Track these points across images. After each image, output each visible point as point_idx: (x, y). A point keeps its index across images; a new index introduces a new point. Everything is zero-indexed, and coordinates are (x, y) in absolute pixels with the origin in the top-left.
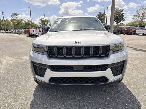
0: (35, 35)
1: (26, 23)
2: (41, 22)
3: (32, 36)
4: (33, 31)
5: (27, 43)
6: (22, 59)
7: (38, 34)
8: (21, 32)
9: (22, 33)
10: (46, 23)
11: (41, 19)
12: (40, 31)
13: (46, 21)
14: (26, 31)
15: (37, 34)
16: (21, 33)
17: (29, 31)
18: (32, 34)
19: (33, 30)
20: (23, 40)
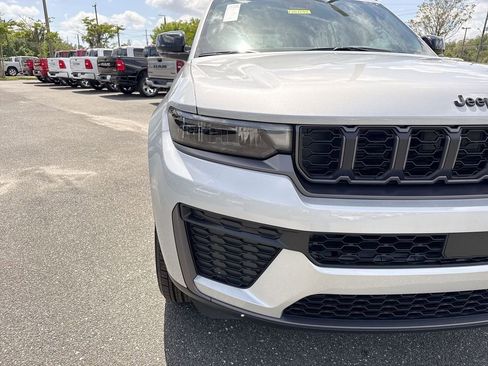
0: (67, 80)
1: (28, 35)
2: (86, 33)
3: (57, 84)
4: (62, 65)
5: (44, 109)
6: (44, 177)
7: (80, 77)
8: (10, 68)
9: (12, 72)
10: (106, 35)
11: (86, 21)
12: (89, 65)
13: (106, 29)
14: (30, 63)
15: (76, 76)
16: (7, 74)
17: (44, 64)
18: (57, 75)
19: (61, 62)
20: (25, 99)
